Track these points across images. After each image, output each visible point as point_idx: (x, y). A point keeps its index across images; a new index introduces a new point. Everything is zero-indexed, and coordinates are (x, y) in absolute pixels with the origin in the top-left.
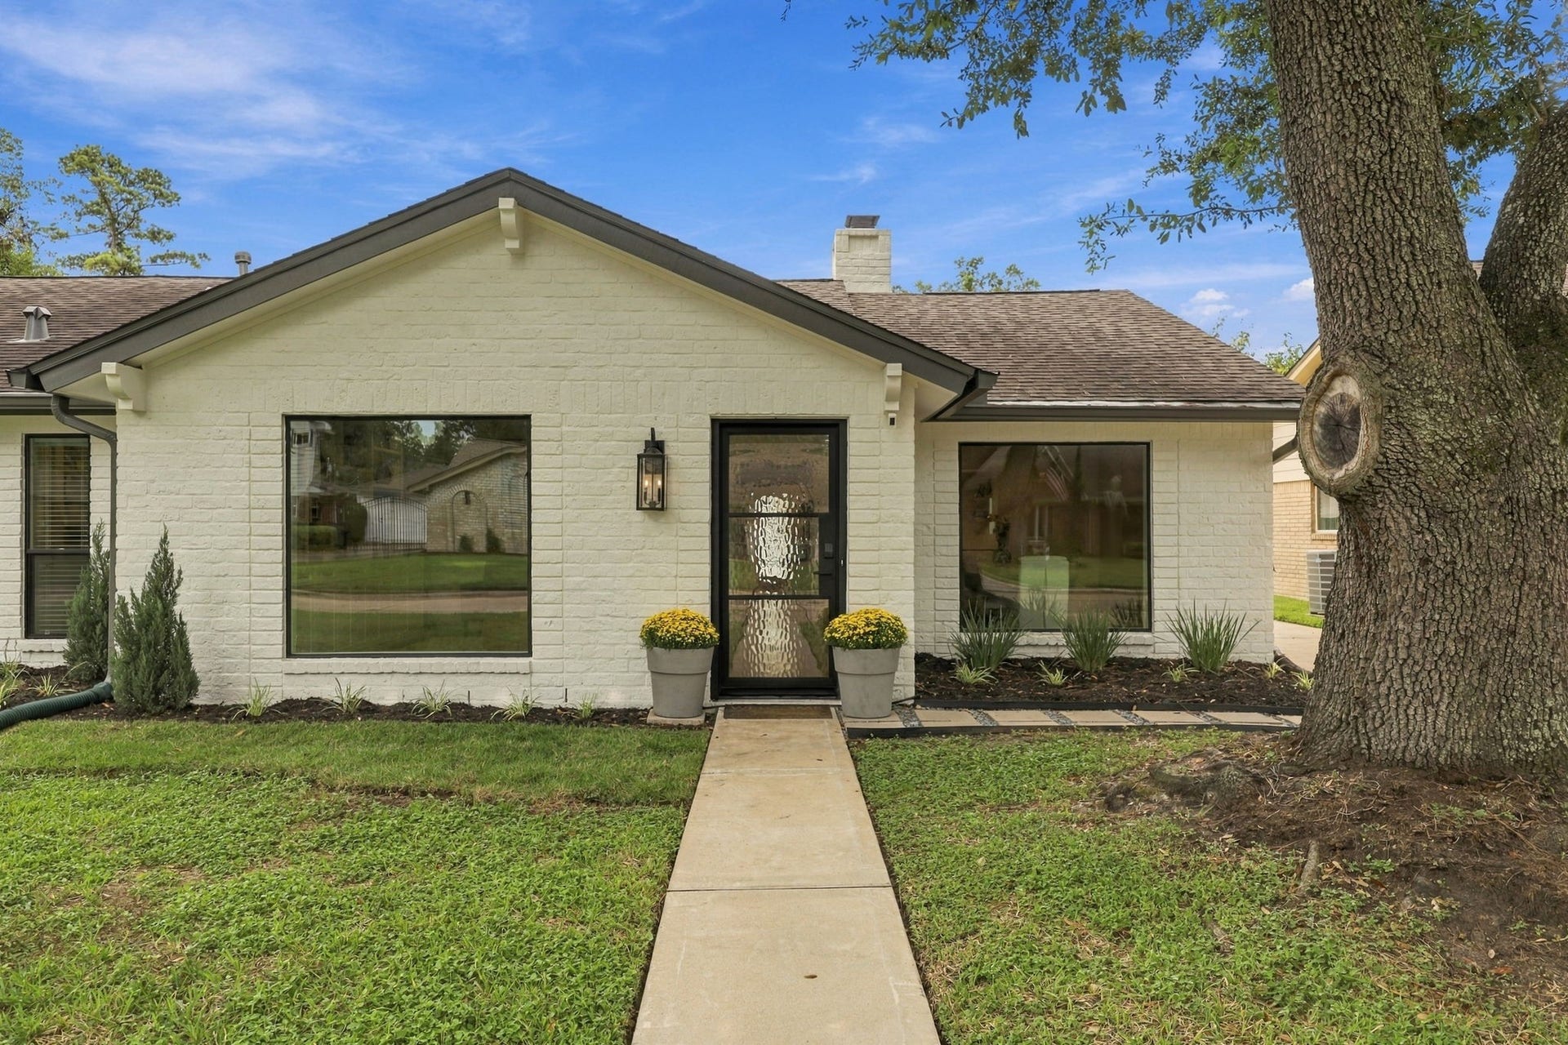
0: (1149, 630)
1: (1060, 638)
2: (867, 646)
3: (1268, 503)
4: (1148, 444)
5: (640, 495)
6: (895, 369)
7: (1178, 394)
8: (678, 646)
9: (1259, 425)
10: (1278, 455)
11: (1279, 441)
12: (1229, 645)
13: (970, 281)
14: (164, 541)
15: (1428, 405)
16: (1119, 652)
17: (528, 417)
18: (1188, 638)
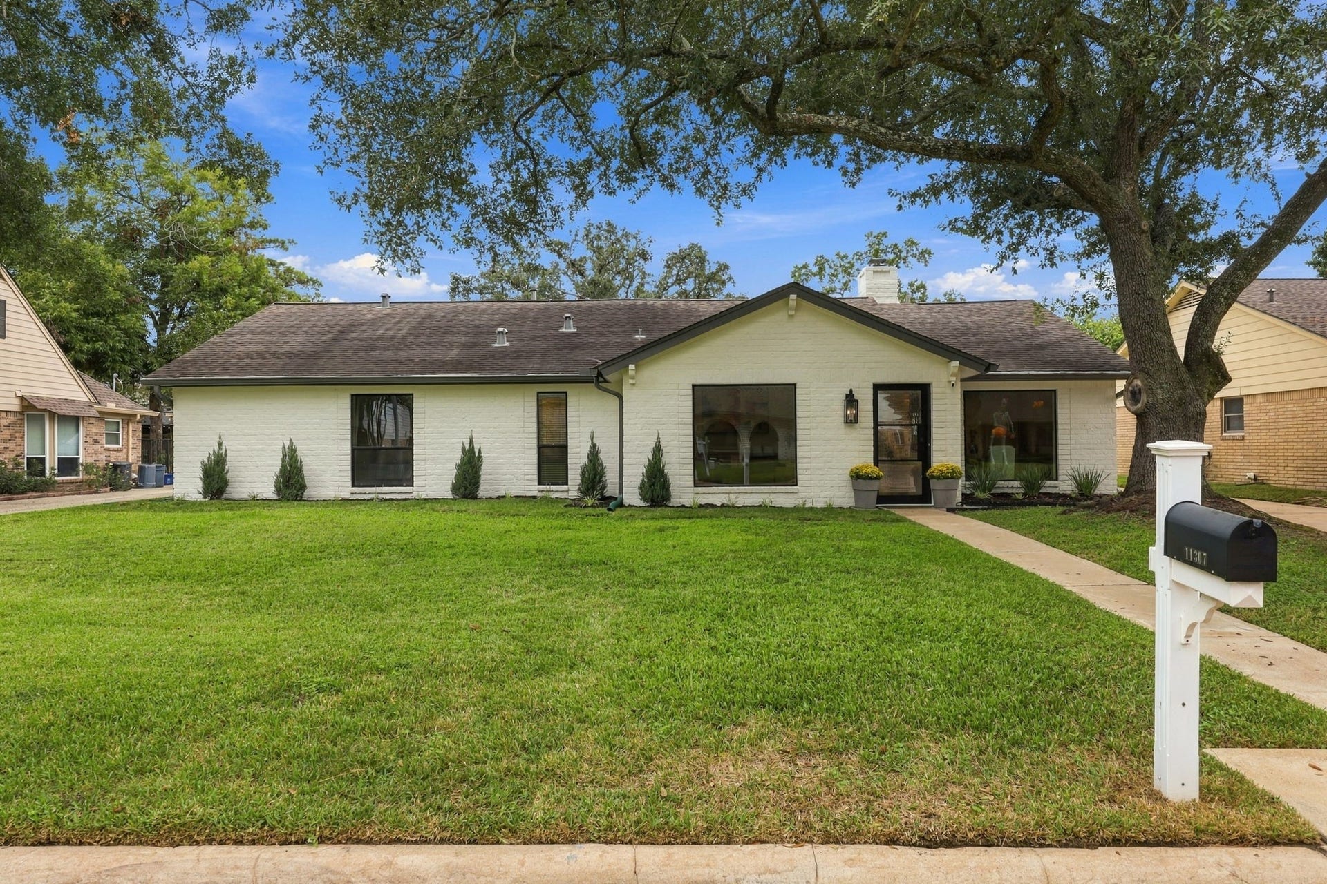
0: (1057, 479)
1: (1017, 484)
2: (948, 478)
3: (1114, 418)
4: (1055, 391)
5: (846, 416)
6: (956, 363)
7: (1071, 367)
8: (871, 478)
9: (1109, 382)
10: (1118, 395)
11: (1118, 390)
12: (1096, 485)
13: (877, 251)
14: (658, 438)
15: (1161, 387)
16: (1043, 490)
17: (795, 385)
18: (1076, 480)
